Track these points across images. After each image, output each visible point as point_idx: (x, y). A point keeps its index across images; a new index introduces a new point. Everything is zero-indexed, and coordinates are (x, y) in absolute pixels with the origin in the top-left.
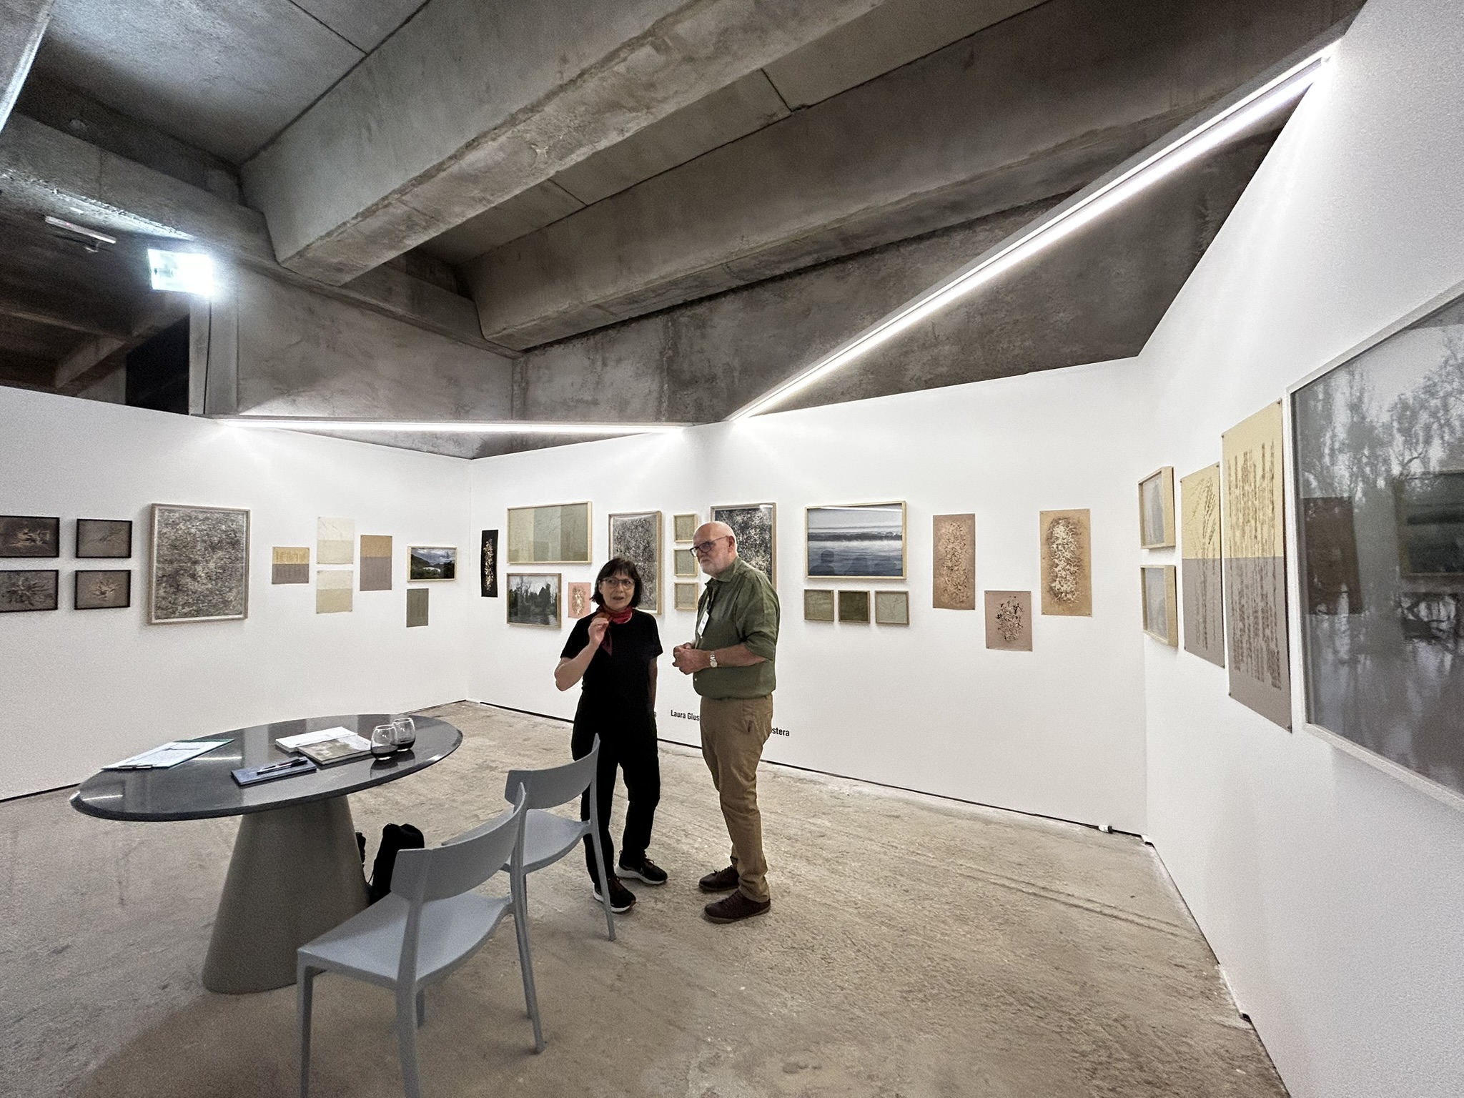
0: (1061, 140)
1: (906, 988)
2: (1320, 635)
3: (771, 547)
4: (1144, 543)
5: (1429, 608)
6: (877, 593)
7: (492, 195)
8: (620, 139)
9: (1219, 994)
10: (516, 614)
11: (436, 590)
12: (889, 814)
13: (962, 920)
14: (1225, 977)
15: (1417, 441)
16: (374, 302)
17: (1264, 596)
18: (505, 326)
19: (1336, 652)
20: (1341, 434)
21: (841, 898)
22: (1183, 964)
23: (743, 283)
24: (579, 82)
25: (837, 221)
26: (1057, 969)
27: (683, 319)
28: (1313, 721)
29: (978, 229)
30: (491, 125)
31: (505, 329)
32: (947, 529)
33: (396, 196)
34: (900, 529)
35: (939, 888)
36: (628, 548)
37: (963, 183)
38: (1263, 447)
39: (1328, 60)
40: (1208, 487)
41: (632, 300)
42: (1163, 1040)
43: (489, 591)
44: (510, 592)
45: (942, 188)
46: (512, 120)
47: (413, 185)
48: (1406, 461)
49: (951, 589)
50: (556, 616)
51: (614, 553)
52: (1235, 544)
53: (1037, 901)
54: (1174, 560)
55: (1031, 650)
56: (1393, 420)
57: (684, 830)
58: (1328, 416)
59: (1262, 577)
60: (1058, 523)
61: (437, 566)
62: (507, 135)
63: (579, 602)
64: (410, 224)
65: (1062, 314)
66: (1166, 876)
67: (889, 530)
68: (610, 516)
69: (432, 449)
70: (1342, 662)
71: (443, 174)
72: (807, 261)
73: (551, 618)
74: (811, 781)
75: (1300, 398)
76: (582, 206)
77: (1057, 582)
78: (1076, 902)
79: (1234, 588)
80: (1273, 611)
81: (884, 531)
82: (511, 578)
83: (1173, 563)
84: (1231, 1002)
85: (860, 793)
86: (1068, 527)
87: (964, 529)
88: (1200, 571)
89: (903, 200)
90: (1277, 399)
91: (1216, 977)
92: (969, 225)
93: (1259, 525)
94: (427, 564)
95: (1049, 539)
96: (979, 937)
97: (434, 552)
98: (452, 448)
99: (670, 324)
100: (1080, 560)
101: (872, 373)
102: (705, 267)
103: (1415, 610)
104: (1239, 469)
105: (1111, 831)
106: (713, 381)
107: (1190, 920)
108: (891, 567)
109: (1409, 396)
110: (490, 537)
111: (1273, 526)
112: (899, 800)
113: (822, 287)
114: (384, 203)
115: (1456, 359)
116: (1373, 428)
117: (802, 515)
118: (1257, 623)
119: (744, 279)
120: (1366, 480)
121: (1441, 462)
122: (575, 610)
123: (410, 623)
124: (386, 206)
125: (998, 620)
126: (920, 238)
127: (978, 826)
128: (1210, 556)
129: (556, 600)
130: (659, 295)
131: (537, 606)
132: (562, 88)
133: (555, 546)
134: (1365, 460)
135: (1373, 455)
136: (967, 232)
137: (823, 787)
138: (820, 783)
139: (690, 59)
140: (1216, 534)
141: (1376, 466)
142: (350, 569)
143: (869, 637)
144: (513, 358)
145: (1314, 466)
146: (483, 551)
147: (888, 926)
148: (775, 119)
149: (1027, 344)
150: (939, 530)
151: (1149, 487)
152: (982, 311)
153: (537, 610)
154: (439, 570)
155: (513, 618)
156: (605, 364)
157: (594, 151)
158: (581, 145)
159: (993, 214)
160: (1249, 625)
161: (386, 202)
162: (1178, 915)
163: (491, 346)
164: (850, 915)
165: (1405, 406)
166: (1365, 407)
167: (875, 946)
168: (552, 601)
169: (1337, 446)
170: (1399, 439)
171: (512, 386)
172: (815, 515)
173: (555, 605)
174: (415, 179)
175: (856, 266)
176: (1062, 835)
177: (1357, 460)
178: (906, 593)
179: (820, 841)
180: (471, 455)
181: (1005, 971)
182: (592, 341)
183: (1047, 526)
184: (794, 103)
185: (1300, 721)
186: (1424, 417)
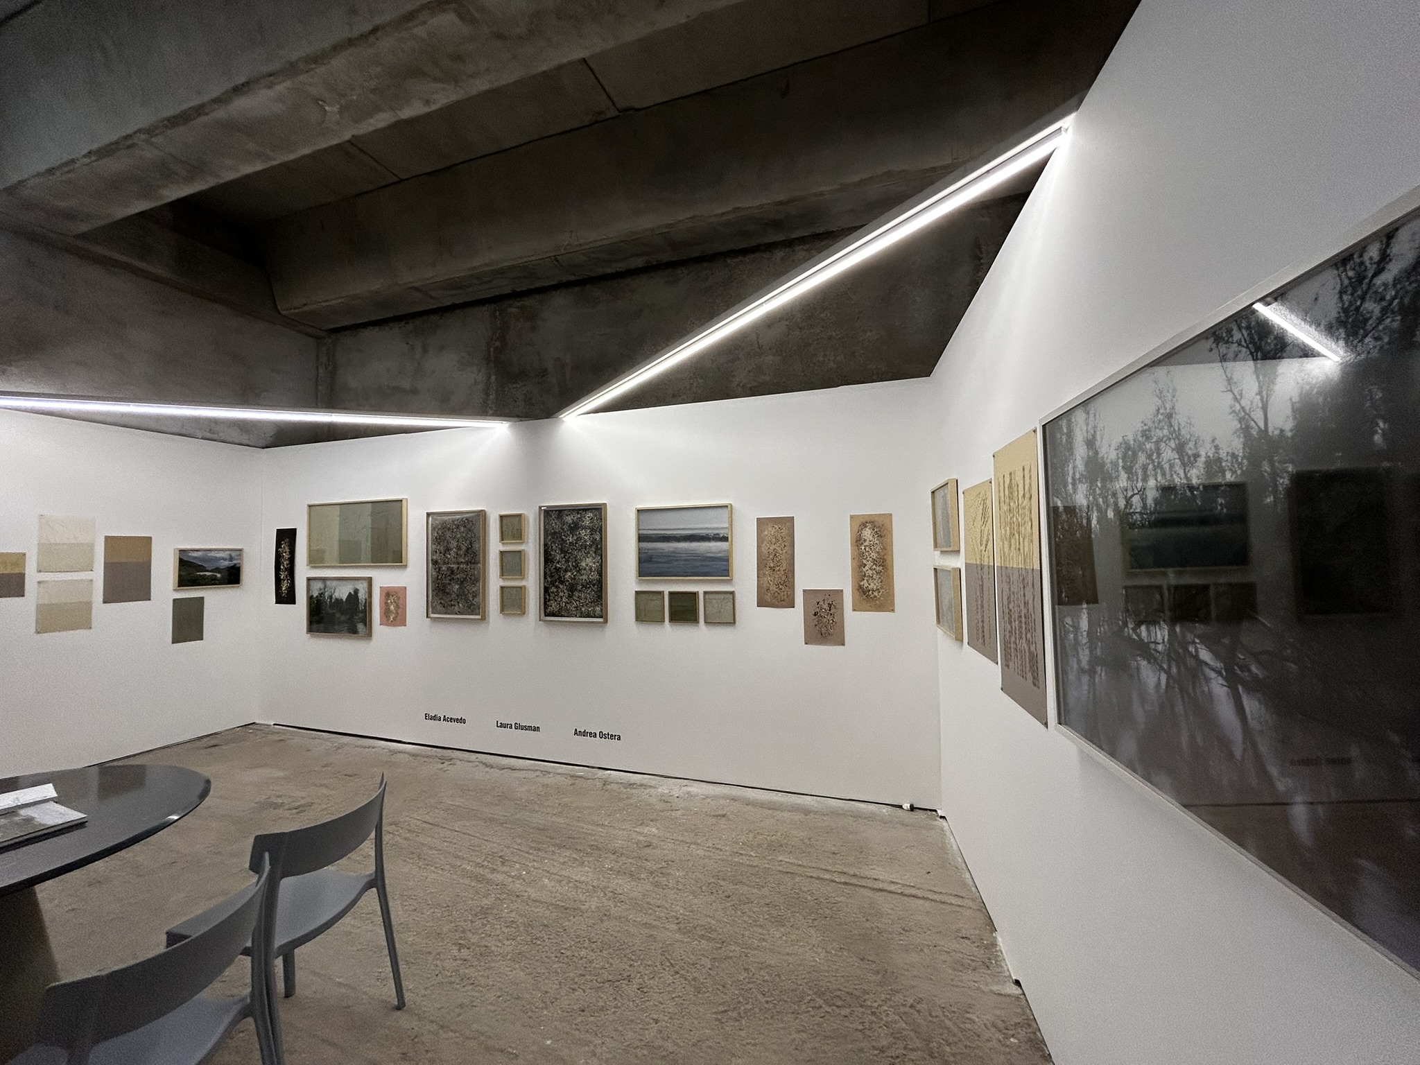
0: (866, 176)
1: (721, 1008)
2: (1067, 644)
3: (601, 548)
4: (936, 546)
5: (1148, 630)
6: (705, 593)
7: (273, 151)
8: (426, 110)
9: (996, 961)
10: (318, 622)
11: (215, 599)
12: (717, 813)
13: (779, 921)
14: (1001, 945)
15: (1137, 478)
16: (124, 259)
17: (1026, 604)
18: (304, 301)
19: (1079, 662)
20: (1081, 466)
21: (662, 915)
22: (968, 936)
23: (572, 278)
24: (372, 38)
25: (668, 226)
26: (862, 960)
27: (513, 310)
28: (1063, 721)
29: (797, 248)
30: (265, 69)
31: (305, 305)
32: (770, 531)
33: (143, 136)
34: (726, 531)
35: (759, 889)
36: (448, 550)
37: (781, 203)
38: (1024, 470)
39: (1067, 130)
40: (984, 500)
41: (453, 285)
42: (950, 1020)
43: (285, 596)
44: (310, 598)
45: (761, 206)
46: (291, 69)
47: (166, 126)
48: (1129, 496)
49: (773, 588)
50: (365, 625)
51: (432, 555)
52: (1004, 554)
53: (847, 890)
54: (959, 562)
55: (843, 644)
56: (1118, 458)
57: (500, 857)
58: (1071, 449)
59: (1024, 587)
60: (866, 527)
61: (217, 570)
62: (285, 84)
63: (392, 607)
64: (166, 172)
65: (868, 334)
66: (955, 847)
67: (716, 532)
68: (428, 515)
69: (208, 435)
70: (1083, 671)
71: (203, 119)
72: (639, 262)
73: (360, 627)
74: (641, 785)
75: (1049, 429)
76: (396, 179)
77: (865, 581)
78: (881, 886)
79: (1004, 592)
80: (1033, 617)
81: (711, 532)
82: (312, 582)
83: (959, 566)
84: (1006, 968)
85: (688, 793)
86: (873, 530)
87: (785, 532)
88: (978, 572)
89: (728, 213)
90: (1033, 428)
91: (994, 944)
92: (789, 244)
93: (1021, 539)
94: (203, 569)
95: (858, 541)
96: (794, 937)
97: (213, 554)
98: (235, 434)
99: (498, 313)
100: (884, 560)
101: (702, 378)
102: (533, 258)
103: (1138, 631)
104: (1006, 486)
105: (912, 808)
106: (544, 376)
107: (974, 889)
108: (720, 567)
109: (1130, 438)
110: (286, 537)
111: (1032, 541)
112: (725, 797)
113: (654, 290)
114: (124, 144)
115: (1165, 409)
116: (1103, 465)
117: (633, 516)
118: (1021, 627)
119: (574, 275)
120: (1099, 510)
121: (1156, 501)
122: (388, 617)
123: (177, 639)
124: (129, 147)
125: (815, 617)
126: (745, 252)
127: (797, 817)
128: (986, 563)
129: (365, 606)
130: (485, 283)
131: (342, 614)
132: (351, 42)
133: (366, 546)
134: (1098, 491)
135: (1104, 486)
136: (787, 250)
137: (653, 790)
138: (651, 787)
139: (501, 37)
140: (990, 544)
141: (1106, 498)
142: (90, 578)
143: (698, 637)
144: (317, 338)
145: (1060, 494)
146: (277, 551)
147: (709, 939)
148: (603, 117)
149: (839, 358)
150: (762, 532)
151: (939, 495)
152: (800, 325)
153: (343, 618)
154: (219, 575)
155: (315, 626)
156: (425, 350)
157: (396, 119)
158: (379, 109)
159: (809, 236)
160: (1015, 627)
161: (130, 142)
162: (965, 885)
163: (292, 323)
164: (671, 931)
165: (1128, 448)
166: (1098, 444)
167: (693, 964)
168: (361, 607)
169: (1077, 476)
170: (1123, 476)
171: (317, 367)
172: (644, 516)
173: (364, 612)
174: (168, 119)
175: (686, 272)
176: (871, 817)
177: (1091, 490)
178: (732, 593)
179: (647, 851)
180: (264, 443)
181: (816, 971)
182: (410, 326)
183: (856, 528)
184: (622, 104)
185: (1054, 724)
186: (1142, 458)
